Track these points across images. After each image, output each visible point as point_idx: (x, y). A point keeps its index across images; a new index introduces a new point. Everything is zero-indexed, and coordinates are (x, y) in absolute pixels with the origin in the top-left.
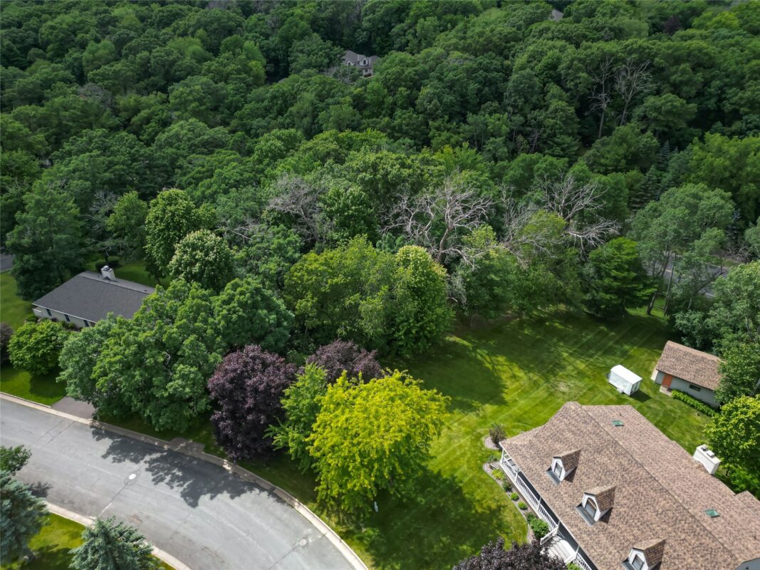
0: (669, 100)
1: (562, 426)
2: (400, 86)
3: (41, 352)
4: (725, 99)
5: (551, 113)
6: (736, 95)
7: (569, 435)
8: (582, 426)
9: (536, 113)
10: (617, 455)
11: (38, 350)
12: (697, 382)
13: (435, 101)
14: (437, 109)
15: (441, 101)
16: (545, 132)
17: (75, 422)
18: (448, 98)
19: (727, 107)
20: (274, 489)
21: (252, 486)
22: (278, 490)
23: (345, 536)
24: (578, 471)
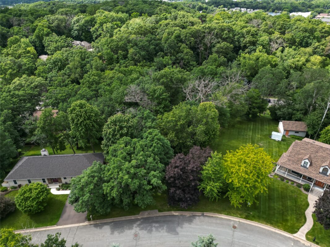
0: (223, 44)
1: (298, 149)
2: (119, 50)
3: (41, 198)
4: (240, 42)
5: (185, 54)
6: (244, 40)
7: (303, 151)
8: (306, 146)
9: (179, 54)
10: (324, 151)
11: (39, 198)
12: (298, 130)
13: (138, 55)
14: (139, 58)
15: (140, 54)
16: (185, 61)
17: (78, 227)
18: (143, 53)
19: (242, 45)
20: (203, 214)
21: (194, 216)
22: (205, 214)
23: (247, 218)
24: (313, 162)
